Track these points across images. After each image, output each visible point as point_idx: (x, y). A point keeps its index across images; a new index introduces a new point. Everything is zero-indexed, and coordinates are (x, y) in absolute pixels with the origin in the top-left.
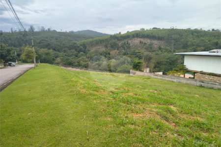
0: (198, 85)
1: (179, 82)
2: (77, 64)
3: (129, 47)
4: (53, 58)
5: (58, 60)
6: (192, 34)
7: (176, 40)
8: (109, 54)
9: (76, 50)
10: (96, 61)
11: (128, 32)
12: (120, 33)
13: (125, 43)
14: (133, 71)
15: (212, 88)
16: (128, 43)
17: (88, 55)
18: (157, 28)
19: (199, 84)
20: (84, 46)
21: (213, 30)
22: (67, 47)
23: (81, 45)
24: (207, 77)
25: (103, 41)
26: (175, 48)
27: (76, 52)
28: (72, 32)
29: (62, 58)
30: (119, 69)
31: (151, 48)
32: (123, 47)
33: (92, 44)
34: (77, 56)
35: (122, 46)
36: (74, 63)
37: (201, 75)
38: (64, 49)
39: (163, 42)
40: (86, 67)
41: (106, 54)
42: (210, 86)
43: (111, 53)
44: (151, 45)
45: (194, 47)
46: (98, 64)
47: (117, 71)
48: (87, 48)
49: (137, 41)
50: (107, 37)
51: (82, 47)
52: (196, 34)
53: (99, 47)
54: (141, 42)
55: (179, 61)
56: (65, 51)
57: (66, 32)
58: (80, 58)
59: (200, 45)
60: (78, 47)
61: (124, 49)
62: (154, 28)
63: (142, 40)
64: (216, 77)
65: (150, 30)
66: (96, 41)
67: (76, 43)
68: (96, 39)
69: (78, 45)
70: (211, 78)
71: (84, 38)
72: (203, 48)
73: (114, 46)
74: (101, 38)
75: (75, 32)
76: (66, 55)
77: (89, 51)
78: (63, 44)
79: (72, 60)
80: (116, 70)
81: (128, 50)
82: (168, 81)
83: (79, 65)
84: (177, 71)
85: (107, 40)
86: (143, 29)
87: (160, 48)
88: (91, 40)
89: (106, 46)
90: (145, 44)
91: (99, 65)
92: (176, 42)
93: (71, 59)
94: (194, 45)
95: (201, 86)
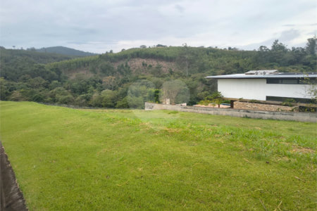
0: (242, 116)
1: (217, 114)
2: (49, 99)
3: (129, 72)
4: (5, 91)
5: (17, 94)
6: (208, 54)
7: (191, 62)
8: (101, 82)
9: (43, 77)
10: (82, 94)
11: (123, 50)
12: (111, 52)
13: (122, 65)
14: (149, 104)
15: (261, 118)
16: (126, 66)
17: (66, 85)
18: (162, 46)
19: (243, 114)
20: (58, 71)
21: (230, 48)
22: (28, 73)
23: (52, 70)
24: (249, 105)
25: (88, 63)
26: (190, 71)
27: (44, 81)
28: (33, 50)
29: (22, 90)
30: (119, 103)
31: (159, 72)
32: (120, 72)
33: (70, 68)
34: (46, 87)
35: (119, 70)
36: (45, 97)
37: (241, 103)
38: (23, 76)
39: (173, 64)
40: (66, 103)
41: (96, 82)
42: (257, 115)
43: (104, 80)
44: (159, 67)
45: (213, 70)
46: (85, 98)
47: (117, 106)
48: (63, 74)
49: (138, 63)
50: (93, 58)
51: (53, 73)
52: (212, 53)
53: (81, 72)
54: (143, 65)
55: (198, 88)
56: (25, 80)
57: (22, 50)
58: (54, 90)
59: (219, 67)
60: (48, 73)
61: (122, 74)
62: (159, 45)
63: (145, 61)
64: (261, 105)
65: (154, 48)
66: (76, 63)
67: (43, 67)
68: (76, 59)
69: (48, 70)
70: (255, 106)
71: (54, 58)
72: (223, 71)
73: (106, 71)
74: (83, 59)
75: (38, 50)
76: (28, 86)
77: (66, 78)
78: (21, 69)
79: (40, 93)
80: (116, 104)
81: (128, 76)
82: (202, 114)
83: (54, 101)
84: (211, 100)
85: (93, 61)
86: (144, 47)
87: (171, 73)
88: (66, 61)
89: (94, 71)
90: (150, 66)
91: (88, 99)
92: (191, 63)
93: (38, 92)
94: (211, 68)
95: (247, 117)
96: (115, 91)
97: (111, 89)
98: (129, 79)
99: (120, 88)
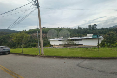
10: (13, 47)
11: (30, 30)
12: (25, 30)
18: (44, 28)
21: (68, 28)
23: (2, 38)
48: (6, 40)
49: (35, 34)
51: (2, 40)
86: (38, 28)
88: (8, 35)
90: (39, 35)
96: (26, 45)
97: (24, 44)
98: (31, 40)
99: (28, 44)
